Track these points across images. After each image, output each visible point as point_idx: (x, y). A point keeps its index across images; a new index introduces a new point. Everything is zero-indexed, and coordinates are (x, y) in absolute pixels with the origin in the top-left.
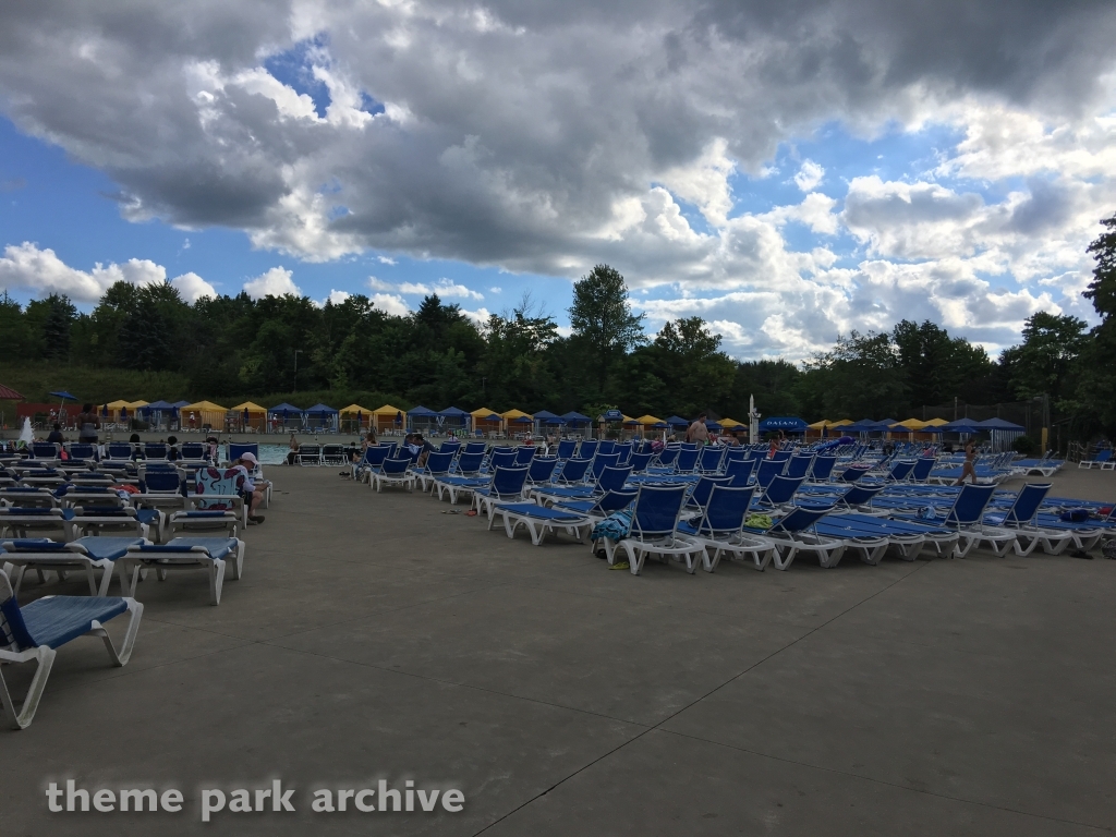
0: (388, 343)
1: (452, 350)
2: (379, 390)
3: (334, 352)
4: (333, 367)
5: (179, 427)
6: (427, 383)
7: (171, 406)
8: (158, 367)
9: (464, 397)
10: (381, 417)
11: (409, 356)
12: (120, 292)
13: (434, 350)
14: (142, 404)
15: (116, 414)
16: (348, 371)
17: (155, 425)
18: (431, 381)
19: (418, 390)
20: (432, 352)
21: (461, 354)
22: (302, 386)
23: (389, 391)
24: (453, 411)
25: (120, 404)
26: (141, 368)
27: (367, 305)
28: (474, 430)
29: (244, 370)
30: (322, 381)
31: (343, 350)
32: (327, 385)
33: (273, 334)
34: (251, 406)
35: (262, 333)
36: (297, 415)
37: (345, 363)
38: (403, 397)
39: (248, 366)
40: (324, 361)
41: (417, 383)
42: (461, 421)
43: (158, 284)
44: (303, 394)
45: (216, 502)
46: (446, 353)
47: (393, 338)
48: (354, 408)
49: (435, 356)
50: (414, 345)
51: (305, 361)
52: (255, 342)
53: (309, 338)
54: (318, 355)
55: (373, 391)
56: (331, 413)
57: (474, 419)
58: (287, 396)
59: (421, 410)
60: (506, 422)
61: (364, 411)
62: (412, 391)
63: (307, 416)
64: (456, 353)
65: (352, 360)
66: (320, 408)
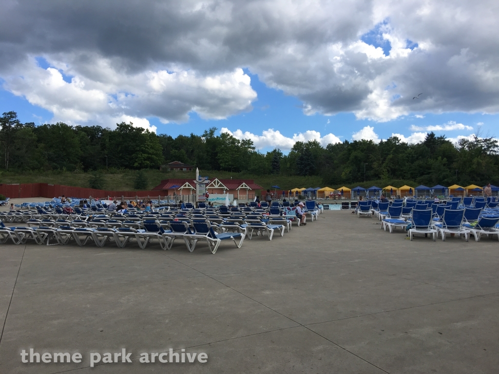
0: (408, 157)
1: (440, 158)
2: (403, 178)
3: (383, 163)
4: (382, 169)
5: (316, 198)
6: (427, 174)
7: (314, 190)
8: (311, 174)
9: (445, 180)
10: (402, 191)
11: (417, 163)
12: (298, 145)
13: (431, 158)
14: (304, 189)
15: (294, 193)
16: (388, 171)
17: (308, 197)
18: (429, 173)
19: (422, 177)
20: (429, 159)
21: (445, 159)
22: (368, 178)
23: (408, 179)
24: (439, 187)
25: (296, 189)
26: (305, 175)
27: (398, 140)
28: (450, 195)
29: (343, 173)
30: (377, 176)
31: (387, 162)
32: (379, 178)
33: (356, 157)
34: (344, 188)
35: (352, 157)
36: (364, 191)
37: (387, 167)
38: (415, 181)
39: (345, 172)
40: (378, 167)
41: (422, 174)
42: (443, 191)
43: (312, 141)
44: (368, 182)
45: (290, 218)
46: (437, 159)
47: (410, 154)
48: (389, 188)
49: (431, 161)
50: (420, 157)
51: (370, 168)
52: (349, 161)
53: (372, 158)
54: (375, 165)
55: (400, 180)
56: (379, 190)
57: (450, 190)
58: (362, 183)
59: (422, 187)
60: (467, 191)
61: (394, 188)
62: (418, 179)
63: (368, 191)
64: (442, 159)
65: (391, 166)
66: (374, 188)
